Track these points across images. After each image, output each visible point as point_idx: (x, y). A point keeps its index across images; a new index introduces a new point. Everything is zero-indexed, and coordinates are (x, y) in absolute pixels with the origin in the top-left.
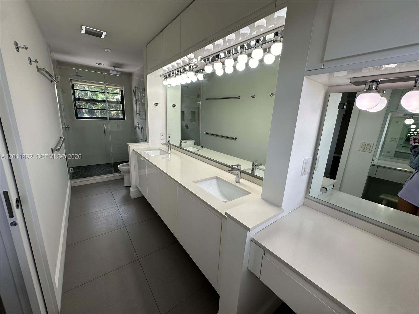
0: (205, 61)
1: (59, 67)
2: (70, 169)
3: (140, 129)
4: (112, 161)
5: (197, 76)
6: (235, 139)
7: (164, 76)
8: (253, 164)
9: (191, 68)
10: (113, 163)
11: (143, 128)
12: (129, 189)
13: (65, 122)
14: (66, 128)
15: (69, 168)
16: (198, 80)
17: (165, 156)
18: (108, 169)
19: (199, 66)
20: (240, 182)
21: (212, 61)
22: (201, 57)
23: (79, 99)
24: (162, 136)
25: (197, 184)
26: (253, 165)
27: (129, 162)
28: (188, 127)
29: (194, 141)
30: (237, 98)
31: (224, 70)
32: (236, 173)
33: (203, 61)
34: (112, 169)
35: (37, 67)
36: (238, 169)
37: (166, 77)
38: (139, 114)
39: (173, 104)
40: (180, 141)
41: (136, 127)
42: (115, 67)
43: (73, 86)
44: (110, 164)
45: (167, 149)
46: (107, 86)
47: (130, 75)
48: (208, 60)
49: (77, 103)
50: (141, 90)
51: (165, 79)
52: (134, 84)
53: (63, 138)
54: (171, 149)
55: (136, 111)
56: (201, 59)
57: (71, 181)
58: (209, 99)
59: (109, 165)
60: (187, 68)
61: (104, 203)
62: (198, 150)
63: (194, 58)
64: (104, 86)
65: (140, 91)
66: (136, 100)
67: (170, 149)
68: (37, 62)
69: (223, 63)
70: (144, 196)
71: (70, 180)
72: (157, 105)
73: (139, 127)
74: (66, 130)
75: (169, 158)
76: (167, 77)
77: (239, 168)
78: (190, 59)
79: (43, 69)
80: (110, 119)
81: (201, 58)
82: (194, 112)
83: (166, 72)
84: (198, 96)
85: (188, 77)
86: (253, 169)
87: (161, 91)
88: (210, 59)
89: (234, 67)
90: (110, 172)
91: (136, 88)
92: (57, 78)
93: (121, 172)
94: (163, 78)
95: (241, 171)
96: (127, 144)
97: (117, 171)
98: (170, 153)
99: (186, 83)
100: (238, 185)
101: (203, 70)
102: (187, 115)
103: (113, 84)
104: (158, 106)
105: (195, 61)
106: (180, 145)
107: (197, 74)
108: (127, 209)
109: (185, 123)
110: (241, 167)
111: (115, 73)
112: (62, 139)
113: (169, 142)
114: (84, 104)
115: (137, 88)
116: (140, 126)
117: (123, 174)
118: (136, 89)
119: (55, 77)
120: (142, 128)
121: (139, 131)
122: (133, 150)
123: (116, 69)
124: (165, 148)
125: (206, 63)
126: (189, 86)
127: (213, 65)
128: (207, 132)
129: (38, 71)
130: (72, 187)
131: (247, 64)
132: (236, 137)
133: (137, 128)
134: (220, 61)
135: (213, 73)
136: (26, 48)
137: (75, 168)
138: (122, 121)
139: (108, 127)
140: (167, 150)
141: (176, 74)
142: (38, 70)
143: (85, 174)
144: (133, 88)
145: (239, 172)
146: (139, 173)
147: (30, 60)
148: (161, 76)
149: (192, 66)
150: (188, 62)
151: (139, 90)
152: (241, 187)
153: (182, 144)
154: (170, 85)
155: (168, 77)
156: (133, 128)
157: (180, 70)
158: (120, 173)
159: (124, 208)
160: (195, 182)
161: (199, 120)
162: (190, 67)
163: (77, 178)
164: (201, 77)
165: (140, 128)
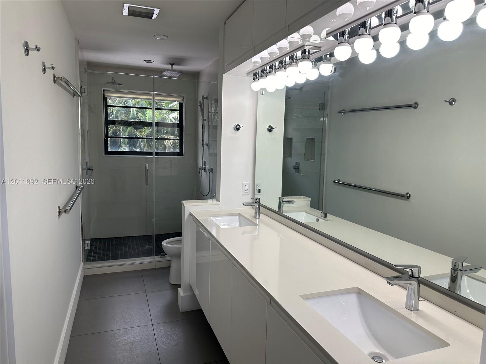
0: (336, 37)
1: (90, 71)
2: (85, 243)
3: (207, 174)
4: (154, 232)
5: (318, 69)
6: (407, 197)
7: (255, 74)
8: (455, 266)
9: (307, 53)
10: (155, 235)
11: (212, 172)
12: (177, 292)
13: (87, 160)
14: (88, 171)
15: (84, 241)
16: (320, 76)
17: (249, 228)
18: (146, 247)
19: (322, 49)
20: (420, 308)
21: (350, 37)
22: (326, 31)
23: (113, 122)
24: (246, 189)
25: (309, 303)
26: (455, 269)
27: (181, 236)
28: (298, 168)
29: (310, 199)
30: (409, 106)
31: (378, 51)
32: (409, 285)
33: (331, 38)
34: (153, 246)
35: (54, 75)
36: (412, 276)
37: (257, 75)
38: (207, 145)
39: (270, 126)
40: (280, 198)
41: (200, 169)
42: (172, 64)
43: (106, 99)
44: (151, 236)
45: (254, 214)
46: (156, 98)
47: (195, 76)
48: (343, 34)
49: (111, 128)
50: (213, 102)
51: (255, 80)
52: (203, 91)
53: (79, 188)
54: (261, 214)
55: (203, 140)
56: (327, 34)
57: (84, 265)
58: (344, 112)
59: (147, 238)
60: (299, 54)
61: (131, 315)
62: (318, 220)
63: (312, 34)
64: (151, 97)
65: (211, 104)
66: (204, 120)
67: (259, 216)
68: (53, 68)
69: (375, 38)
70: (202, 309)
71: (82, 264)
72: (238, 129)
73: (205, 169)
74: (87, 175)
75: (257, 233)
76: (260, 75)
77: (416, 275)
78: (306, 37)
79: (62, 77)
80: (157, 154)
81: (328, 32)
82: (313, 140)
83: (258, 65)
84: (323, 107)
85: (300, 73)
86: (454, 279)
87: (247, 102)
88: (347, 32)
89: (402, 43)
90: (149, 254)
91: (205, 98)
92: (83, 90)
93: (166, 254)
94: (251, 77)
95: (421, 282)
96: (181, 202)
97: (160, 251)
98: (258, 224)
99: (296, 84)
100: (413, 316)
101: (332, 55)
102: (298, 146)
103: (168, 94)
104: (240, 130)
105: (315, 39)
106: (280, 207)
107: (318, 64)
108: (169, 334)
109: (292, 162)
110: (419, 273)
111: (172, 74)
112: (79, 190)
113: (257, 201)
114: (123, 129)
115: (207, 98)
116: (208, 167)
117: (170, 258)
118: (205, 100)
119: (81, 88)
120: (211, 170)
121: (204, 176)
122: (190, 214)
123: (174, 66)
124: (249, 212)
125: (338, 42)
126: (304, 89)
127: (351, 44)
128: (339, 180)
129: (55, 81)
130: (84, 276)
131: (433, 34)
132: (408, 193)
133: (203, 170)
134: (369, 34)
135: (353, 60)
136: (38, 50)
137: (93, 241)
138: (178, 158)
139: (153, 169)
140: (253, 217)
141: (277, 69)
142: (56, 79)
143: (108, 253)
144: (200, 99)
145: (415, 283)
146: (197, 257)
147: (45, 66)
148: (248, 74)
149: (309, 50)
150: (301, 43)
151: (210, 102)
152: (420, 322)
153: (284, 206)
154: (265, 89)
155: (262, 75)
156: (196, 170)
157: (284, 59)
158: (166, 256)
159: (165, 332)
160: (306, 297)
161: (322, 154)
162: (304, 52)
163: (94, 260)
164: (326, 69)
165: (208, 171)
